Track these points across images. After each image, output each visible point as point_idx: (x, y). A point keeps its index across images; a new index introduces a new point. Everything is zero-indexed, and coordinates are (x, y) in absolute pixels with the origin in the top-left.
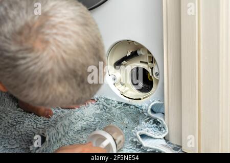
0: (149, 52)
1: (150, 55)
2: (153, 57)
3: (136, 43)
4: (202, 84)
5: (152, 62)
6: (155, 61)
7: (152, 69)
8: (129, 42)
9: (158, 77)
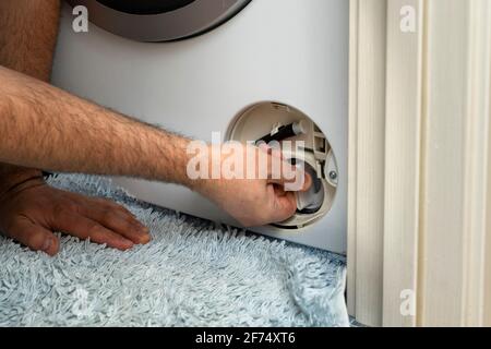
0: (317, 129)
1: (318, 135)
2: (324, 139)
3: (291, 108)
4: (427, 200)
5: (323, 150)
6: (329, 147)
7: (323, 164)
8: (276, 105)
9: (335, 181)
